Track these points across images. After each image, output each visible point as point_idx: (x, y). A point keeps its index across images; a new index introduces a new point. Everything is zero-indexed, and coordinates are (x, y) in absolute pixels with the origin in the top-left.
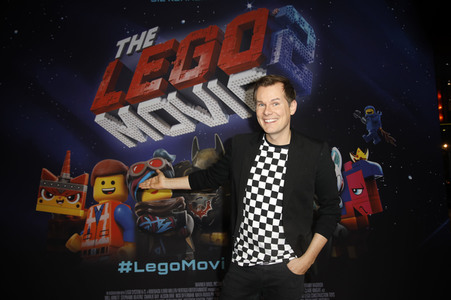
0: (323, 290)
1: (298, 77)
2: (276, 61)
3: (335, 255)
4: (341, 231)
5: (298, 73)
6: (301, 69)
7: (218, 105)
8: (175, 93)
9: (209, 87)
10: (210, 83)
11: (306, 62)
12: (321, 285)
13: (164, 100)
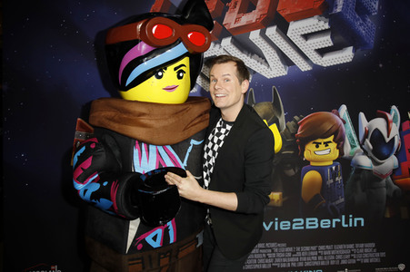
0: (375, 250)
1: (361, 29)
2: (339, 10)
3: (388, 216)
4: (395, 191)
5: (361, 25)
6: (364, 20)
7: (276, 55)
8: (230, 39)
9: (267, 34)
10: (268, 30)
11: (369, 14)
12: (373, 245)
13: (218, 46)
